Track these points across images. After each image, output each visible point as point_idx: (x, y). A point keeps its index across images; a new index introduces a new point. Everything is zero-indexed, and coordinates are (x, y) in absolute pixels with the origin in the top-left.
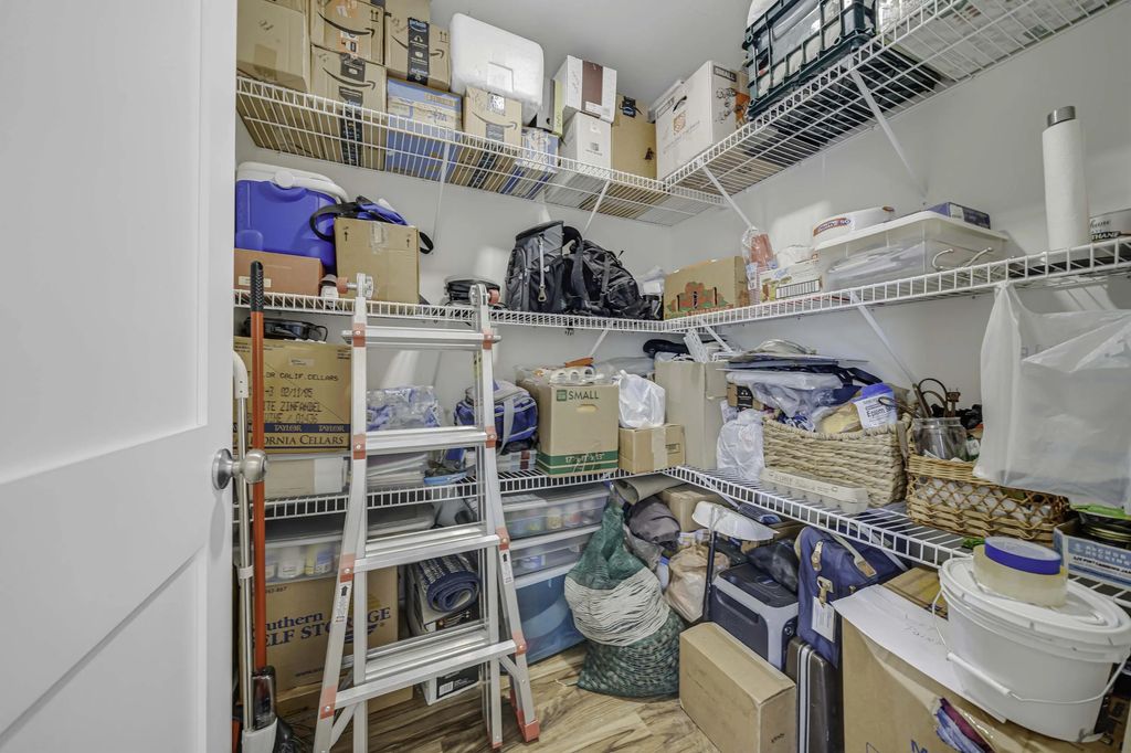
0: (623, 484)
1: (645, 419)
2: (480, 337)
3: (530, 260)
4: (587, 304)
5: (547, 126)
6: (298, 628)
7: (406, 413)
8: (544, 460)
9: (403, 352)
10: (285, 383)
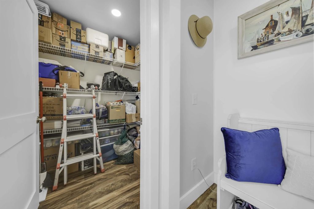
0: (127, 125)
1: (131, 112)
2: (92, 96)
3: (107, 79)
4: (119, 89)
5: (110, 51)
6: (51, 157)
7: (77, 112)
8: (109, 121)
9: (76, 99)
10: (47, 106)
